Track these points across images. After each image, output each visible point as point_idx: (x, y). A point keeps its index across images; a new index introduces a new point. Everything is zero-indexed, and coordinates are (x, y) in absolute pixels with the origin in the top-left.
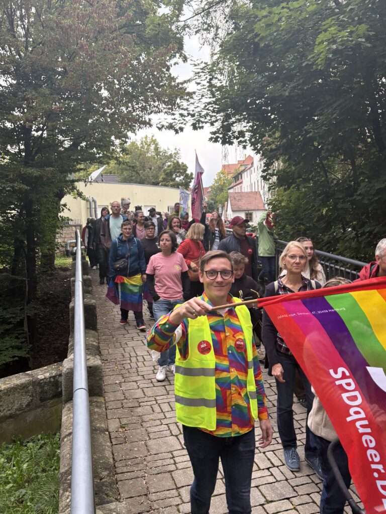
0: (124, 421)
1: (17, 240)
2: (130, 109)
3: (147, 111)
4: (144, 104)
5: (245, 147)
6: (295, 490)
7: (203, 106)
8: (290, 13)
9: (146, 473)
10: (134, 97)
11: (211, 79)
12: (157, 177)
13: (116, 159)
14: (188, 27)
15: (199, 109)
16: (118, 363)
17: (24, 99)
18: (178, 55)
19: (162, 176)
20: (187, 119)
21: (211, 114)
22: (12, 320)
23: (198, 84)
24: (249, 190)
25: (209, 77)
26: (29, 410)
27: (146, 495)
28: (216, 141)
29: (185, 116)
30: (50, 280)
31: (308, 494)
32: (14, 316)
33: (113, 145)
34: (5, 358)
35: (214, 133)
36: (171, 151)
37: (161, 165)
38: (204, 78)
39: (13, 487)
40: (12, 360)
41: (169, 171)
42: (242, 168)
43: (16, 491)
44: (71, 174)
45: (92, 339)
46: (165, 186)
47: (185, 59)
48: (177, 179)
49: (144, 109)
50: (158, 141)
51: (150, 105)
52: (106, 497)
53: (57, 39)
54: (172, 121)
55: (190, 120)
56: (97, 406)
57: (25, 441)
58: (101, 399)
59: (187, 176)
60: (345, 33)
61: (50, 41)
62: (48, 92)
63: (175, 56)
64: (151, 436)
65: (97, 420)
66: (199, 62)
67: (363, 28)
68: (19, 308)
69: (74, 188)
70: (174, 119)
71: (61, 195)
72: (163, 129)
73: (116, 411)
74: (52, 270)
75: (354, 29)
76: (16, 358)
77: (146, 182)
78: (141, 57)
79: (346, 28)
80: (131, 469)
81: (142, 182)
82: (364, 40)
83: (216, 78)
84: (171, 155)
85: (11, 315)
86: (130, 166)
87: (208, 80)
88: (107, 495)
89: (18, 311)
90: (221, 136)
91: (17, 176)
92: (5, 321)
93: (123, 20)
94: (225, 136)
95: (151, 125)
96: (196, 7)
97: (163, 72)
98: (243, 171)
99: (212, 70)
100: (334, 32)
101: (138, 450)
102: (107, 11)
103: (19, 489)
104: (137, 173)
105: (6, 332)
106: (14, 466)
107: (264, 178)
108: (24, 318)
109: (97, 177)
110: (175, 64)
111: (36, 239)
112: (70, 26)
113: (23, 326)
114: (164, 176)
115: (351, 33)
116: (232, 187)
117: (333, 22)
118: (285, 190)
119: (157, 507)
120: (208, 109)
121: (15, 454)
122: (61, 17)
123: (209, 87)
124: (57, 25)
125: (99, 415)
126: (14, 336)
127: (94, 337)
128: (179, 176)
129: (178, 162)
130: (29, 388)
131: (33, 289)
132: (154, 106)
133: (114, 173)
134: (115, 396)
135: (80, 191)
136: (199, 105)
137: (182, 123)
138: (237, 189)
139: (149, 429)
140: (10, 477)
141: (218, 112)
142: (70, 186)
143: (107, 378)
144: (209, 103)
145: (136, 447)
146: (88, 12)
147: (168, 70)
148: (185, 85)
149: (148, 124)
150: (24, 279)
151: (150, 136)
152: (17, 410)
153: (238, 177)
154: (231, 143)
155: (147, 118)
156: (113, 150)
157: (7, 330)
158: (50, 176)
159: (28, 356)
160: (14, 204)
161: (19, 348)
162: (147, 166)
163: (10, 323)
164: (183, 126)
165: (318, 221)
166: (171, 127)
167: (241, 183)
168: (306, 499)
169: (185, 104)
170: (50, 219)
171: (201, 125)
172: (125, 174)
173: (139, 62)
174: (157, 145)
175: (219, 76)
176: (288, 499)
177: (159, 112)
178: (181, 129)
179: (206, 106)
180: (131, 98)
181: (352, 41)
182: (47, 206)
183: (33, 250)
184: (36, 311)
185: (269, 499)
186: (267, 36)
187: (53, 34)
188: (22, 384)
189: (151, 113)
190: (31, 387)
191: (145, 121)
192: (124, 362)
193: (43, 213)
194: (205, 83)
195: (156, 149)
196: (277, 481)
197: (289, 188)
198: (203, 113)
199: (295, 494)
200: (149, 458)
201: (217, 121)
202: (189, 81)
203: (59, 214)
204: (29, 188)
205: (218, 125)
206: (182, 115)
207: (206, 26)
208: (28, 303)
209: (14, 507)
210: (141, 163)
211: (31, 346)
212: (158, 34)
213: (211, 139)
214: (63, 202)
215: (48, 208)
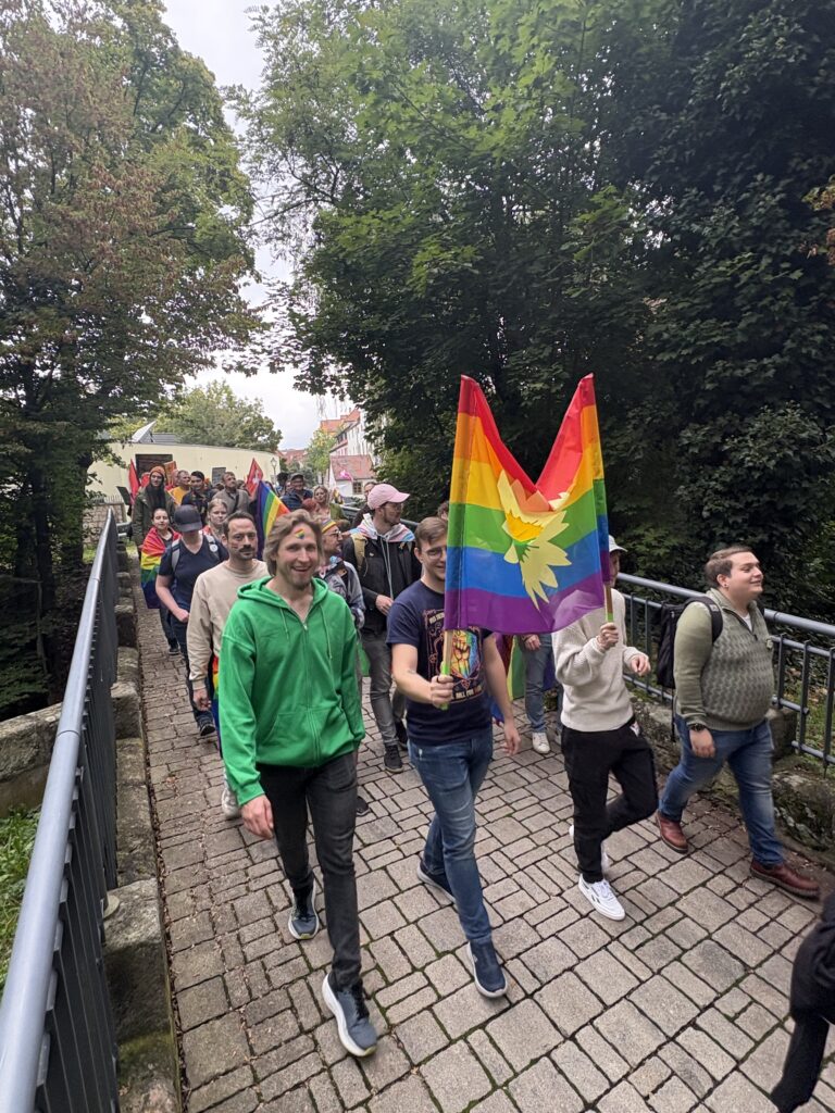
0: (174, 767)
1: (19, 527)
2: (183, 343)
3: (208, 345)
4: (204, 337)
5: (342, 399)
6: (399, 826)
7: (282, 341)
8: (382, 225)
9: (202, 832)
10: (191, 326)
11: (291, 305)
12: (232, 437)
13: (167, 410)
14: (256, 234)
15: (276, 345)
16: (168, 689)
17: (17, 322)
18: (248, 272)
19: (239, 435)
20: (261, 356)
21: (293, 351)
22: (17, 641)
23: (275, 310)
24: (356, 454)
25: (289, 302)
26: (35, 767)
27: (203, 862)
28: (303, 388)
29: (259, 353)
30: (77, 582)
31: (415, 829)
32: (20, 635)
33: (163, 391)
34: (11, 697)
35: (300, 378)
36: (251, 402)
37: (237, 420)
38: (282, 303)
39: (9, 878)
40: (19, 698)
41: (247, 428)
42: (347, 425)
43: (13, 883)
44: (101, 431)
45: (129, 660)
46: (244, 447)
47: (259, 279)
48: (260, 439)
49: (203, 343)
50: (232, 388)
51: (212, 338)
52: (136, 874)
53: (65, 238)
54: (241, 359)
55: (266, 359)
56: (131, 752)
57: (30, 812)
58: (138, 742)
59: (273, 434)
60: (448, 255)
61: (54, 240)
62: (54, 314)
63: (245, 273)
64: (212, 784)
65: (129, 770)
66: (275, 281)
67: (469, 250)
68: (27, 624)
69: (107, 452)
70: (244, 356)
71: (87, 462)
72: (232, 371)
73: (163, 754)
74: (80, 567)
75: (459, 251)
76: (26, 696)
77: (217, 443)
78: (197, 273)
79: (449, 249)
80: (182, 831)
81: (211, 443)
82: (470, 265)
83: (299, 304)
84: (250, 406)
85: (15, 635)
86: (187, 421)
87: (287, 305)
88: (139, 871)
89: (28, 629)
90: (309, 382)
91: (11, 434)
92: (8, 645)
93: (165, 219)
94: (315, 382)
95: (214, 366)
96: (265, 209)
97: (230, 295)
98: (348, 429)
99: (294, 293)
100: (434, 252)
101: (194, 804)
102: (139, 204)
103: (19, 879)
104: (204, 431)
105: (10, 660)
106: (12, 848)
107: (368, 438)
108: (37, 638)
109: (144, 437)
110: (245, 285)
111: (50, 524)
112: (84, 222)
113: (35, 649)
114: (242, 435)
115: (456, 255)
116: (335, 450)
117: (435, 240)
118: (396, 452)
119: (217, 875)
120: (289, 345)
121: (13, 831)
122: (70, 208)
123: (289, 315)
124: (63, 218)
125: (133, 763)
126: (22, 664)
127: (131, 657)
128: (263, 435)
129: (260, 417)
130: (33, 736)
131: (50, 594)
132: (218, 340)
133: (171, 431)
134: (163, 734)
135: (117, 456)
136: (277, 339)
137: (255, 363)
138: (341, 451)
139: (210, 774)
140: (4, 865)
141: (303, 350)
142: (102, 448)
143: (152, 710)
144: (291, 337)
145: (190, 799)
146: (110, 204)
147: (236, 291)
148: (259, 314)
149: (211, 363)
150: (34, 582)
151: (220, 381)
152: (13, 769)
153: (341, 436)
154: (323, 392)
155: (209, 355)
156: (163, 398)
157: (10, 657)
158: (63, 434)
159: (45, 690)
160: (13, 475)
161: (30, 681)
162: (217, 421)
163: (14, 646)
164: (256, 366)
165: (434, 489)
166: (240, 368)
167: (346, 444)
168: (414, 834)
169: (258, 337)
170: (72, 496)
171: (281, 366)
172: (187, 432)
173: (194, 279)
174: (230, 393)
175: (303, 302)
176: (390, 838)
177: (226, 348)
178: (254, 371)
179: (286, 341)
180: (184, 328)
181: (457, 266)
182: (66, 477)
183: (46, 540)
184: (56, 627)
185: (367, 842)
186: (355, 252)
187: (58, 230)
188: (21, 732)
189: (215, 348)
190: (35, 735)
191: (206, 360)
192: (177, 688)
193: (59, 486)
194: (284, 309)
195: (230, 399)
196: (378, 818)
197: (399, 449)
198: (284, 350)
199: (399, 830)
200: (208, 813)
201: (302, 361)
202: (265, 308)
203: (87, 488)
204: (30, 451)
205: (304, 366)
206: (254, 351)
207: (280, 235)
208: (43, 615)
209: (9, 907)
210: (208, 417)
211: (49, 675)
212: (213, 240)
213: (296, 385)
214: (90, 470)
215: (67, 480)
